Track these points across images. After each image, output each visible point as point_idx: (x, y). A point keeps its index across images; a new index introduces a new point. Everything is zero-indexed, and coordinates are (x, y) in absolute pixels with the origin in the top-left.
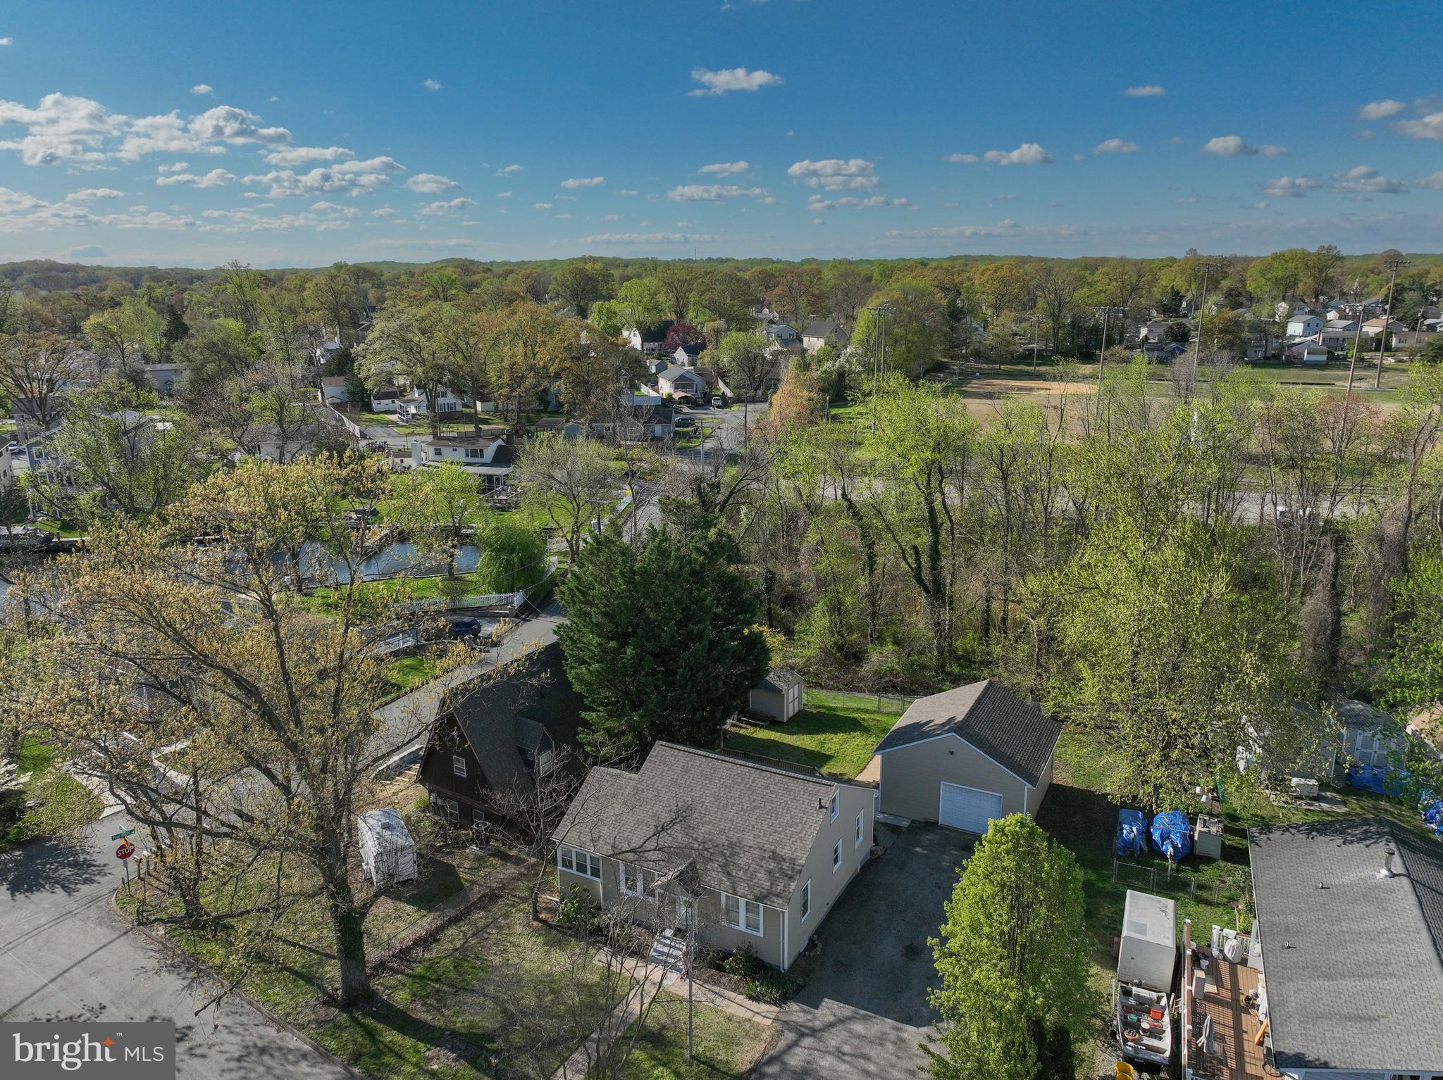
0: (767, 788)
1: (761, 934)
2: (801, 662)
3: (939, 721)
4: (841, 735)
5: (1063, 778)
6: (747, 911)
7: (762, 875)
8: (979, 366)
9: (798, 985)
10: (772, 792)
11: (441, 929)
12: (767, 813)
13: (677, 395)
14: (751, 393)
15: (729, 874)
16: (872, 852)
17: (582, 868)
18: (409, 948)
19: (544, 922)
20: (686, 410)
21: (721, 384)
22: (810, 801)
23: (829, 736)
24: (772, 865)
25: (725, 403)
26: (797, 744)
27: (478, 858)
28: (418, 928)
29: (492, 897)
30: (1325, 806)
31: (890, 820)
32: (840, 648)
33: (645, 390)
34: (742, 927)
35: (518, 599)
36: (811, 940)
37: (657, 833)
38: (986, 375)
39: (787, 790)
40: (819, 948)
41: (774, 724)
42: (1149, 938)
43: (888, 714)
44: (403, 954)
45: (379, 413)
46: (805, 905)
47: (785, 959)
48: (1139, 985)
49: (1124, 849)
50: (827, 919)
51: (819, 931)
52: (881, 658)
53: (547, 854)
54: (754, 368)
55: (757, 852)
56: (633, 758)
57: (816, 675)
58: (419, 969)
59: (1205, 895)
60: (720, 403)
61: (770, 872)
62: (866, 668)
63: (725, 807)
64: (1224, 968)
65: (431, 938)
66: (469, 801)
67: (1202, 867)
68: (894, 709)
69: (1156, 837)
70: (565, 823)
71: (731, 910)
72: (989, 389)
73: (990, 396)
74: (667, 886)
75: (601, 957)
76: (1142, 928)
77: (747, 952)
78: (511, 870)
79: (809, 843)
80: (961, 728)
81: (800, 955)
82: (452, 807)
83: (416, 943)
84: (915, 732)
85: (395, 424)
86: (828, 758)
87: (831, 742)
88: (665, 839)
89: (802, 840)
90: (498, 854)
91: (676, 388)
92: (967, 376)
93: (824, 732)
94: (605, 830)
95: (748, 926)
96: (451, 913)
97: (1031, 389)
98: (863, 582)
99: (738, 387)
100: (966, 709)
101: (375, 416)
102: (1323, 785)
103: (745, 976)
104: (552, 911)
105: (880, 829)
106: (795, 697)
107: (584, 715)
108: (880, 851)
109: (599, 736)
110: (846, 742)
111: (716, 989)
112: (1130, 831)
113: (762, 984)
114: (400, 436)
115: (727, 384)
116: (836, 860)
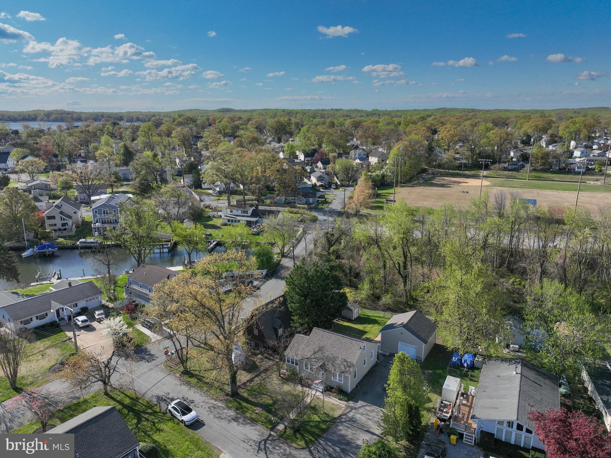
1: (343, 383)
2: (359, 299)
3: (399, 323)
4: (371, 325)
5: (439, 342)
6: (339, 376)
7: (342, 366)
8: (440, 170)
9: (352, 397)
10: (347, 344)
11: (254, 378)
12: (345, 349)
13: (318, 184)
14: (348, 183)
15: (333, 366)
16: (376, 362)
17: (293, 363)
18: (246, 382)
19: (282, 377)
20: (322, 190)
21: (335, 178)
22: (357, 347)
23: (367, 325)
24: (345, 363)
25: (337, 187)
26: (357, 327)
27: (261, 359)
28: (247, 378)
29: (266, 370)
30: (520, 354)
31: (383, 353)
32: (373, 295)
33: (306, 180)
34: (337, 381)
35: (265, 272)
36: (357, 385)
37: (314, 354)
38: (443, 175)
39: (351, 343)
40: (359, 388)
41: (350, 320)
42: (450, 388)
43: (387, 318)
44: (244, 384)
45: (205, 189)
46: (355, 375)
47: (349, 389)
48: (446, 401)
49: (453, 364)
50: (362, 380)
51: (359, 383)
52: (386, 299)
53: (282, 359)
54: (348, 173)
55: (341, 360)
56: (308, 332)
57: (365, 304)
58: (249, 388)
59: (473, 379)
60: (335, 187)
61: (344, 365)
62: (381, 303)
63: (334, 347)
64: (470, 397)
65: (251, 380)
66: (258, 342)
67: (475, 371)
68: (389, 317)
69: (463, 361)
70: (288, 350)
71: (335, 376)
72: (443, 182)
73: (442, 186)
74: (317, 368)
75: (299, 388)
76: (449, 386)
77: (338, 387)
78: (271, 363)
79: (357, 358)
80: (405, 326)
81: (353, 389)
82: (253, 343)
83: (248, 381)
84: (392, 326)
85: (211, 194)
86: (366, 332)
87: (367, 327)
88: (317, 356)
89: (355, 357)
90: (266, 358)
91: (318, 181)
92: (434, 175)
93: (365, 324)
94: (299, 352)
95: (339, 380)
96: (256, 374)
97: (459, 183)
98: (382, 271)
99: (342, 180)
100: (408, 320)
101: (203, 191)
102: (520, 347)
103: (338, 394)
104: (284, 375)
105: (379, 356)
106: (357, 312)
107: (293, 318)
108: (379, 362)
109: (297, 325)
110: (372, 327)
111: (330, 397)
112: (454, 359)
113: (343, 396)
114: (214, 200)
115: (337, 178)
116: (365, 363)
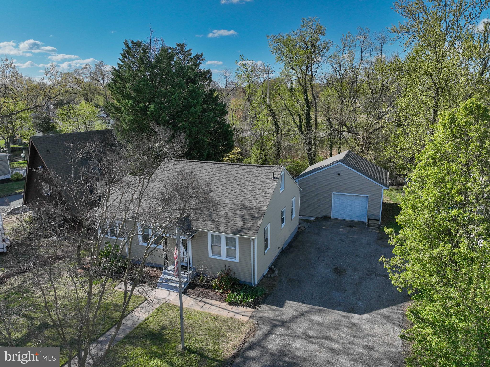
0: (237, 173)
1: (237, 260)
6: (227, 244)
7: (236, 218)
9: (265, 294)
10: (241, 175)
12: (238, 185)
15: (213, 221)
16: (299, 228)
22: (267, 177)
24: (244, 212)
34: (224, 257)
36: (270, 269)
39: (251, 172)
40: (277, 272)
46: (267, 241)
47: (256, 276)
51: (276, 263)
55: (232, 206)
61: (242, 217)
77: (227, 275)
79: (268, 198)
80: (341, 161)
81: (264, 277)
89: (263, 196)
95: (227, 256)
103: (226, 290)
108: (303, 228)
111: (205, 300)
113: (239, 294)
116: (283, 222)
